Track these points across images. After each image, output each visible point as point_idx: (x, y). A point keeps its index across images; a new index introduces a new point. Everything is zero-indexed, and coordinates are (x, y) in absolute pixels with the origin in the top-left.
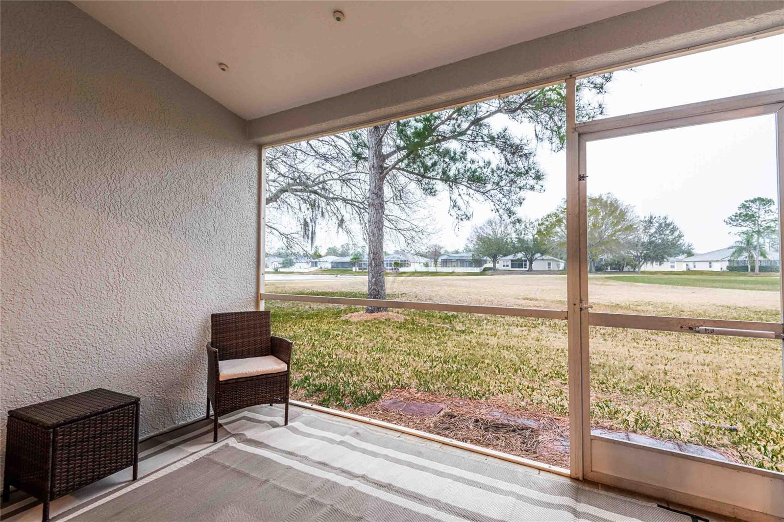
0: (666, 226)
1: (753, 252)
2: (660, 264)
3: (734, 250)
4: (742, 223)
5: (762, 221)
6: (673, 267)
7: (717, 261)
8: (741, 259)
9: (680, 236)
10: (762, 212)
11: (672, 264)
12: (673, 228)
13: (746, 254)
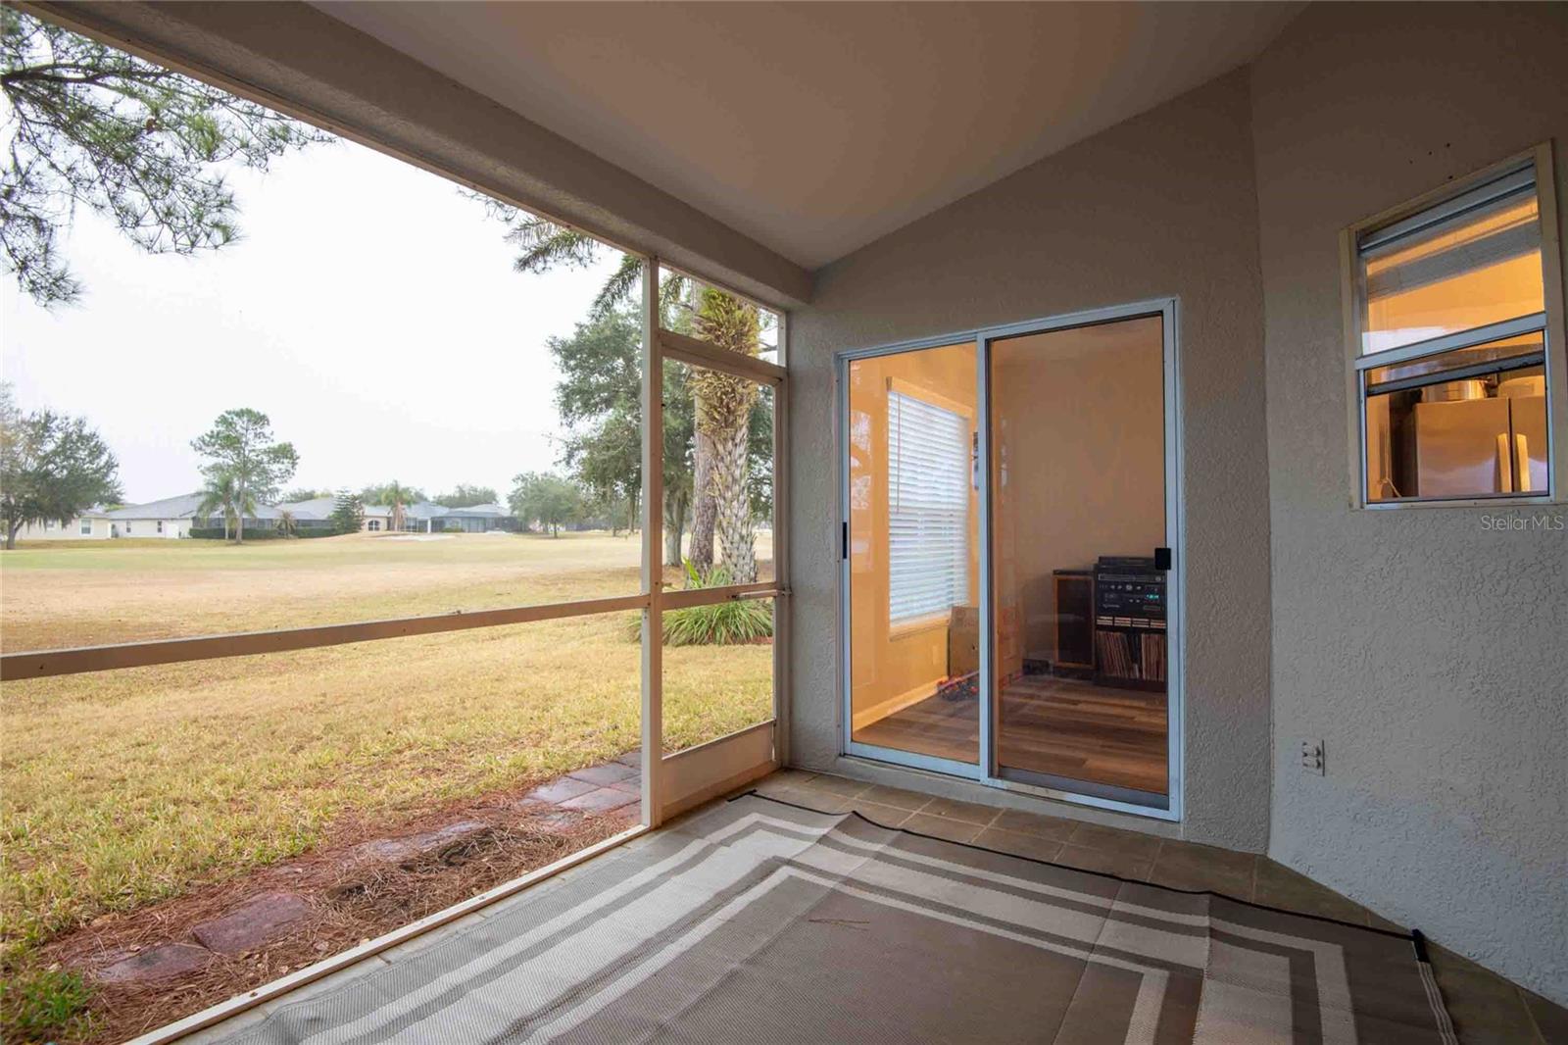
0: (79, 441)
1: (234, 505)
2: (64, 526)
3: (202, 499)
4: (221, 452)
5: (250, 451)
6: (86, 530)
7: (172, 519)
8: (216, 514)
9: (110, 466)
10: (251, 435)
11: (86, 525)
12: (95, 446)
13: (223, 507)
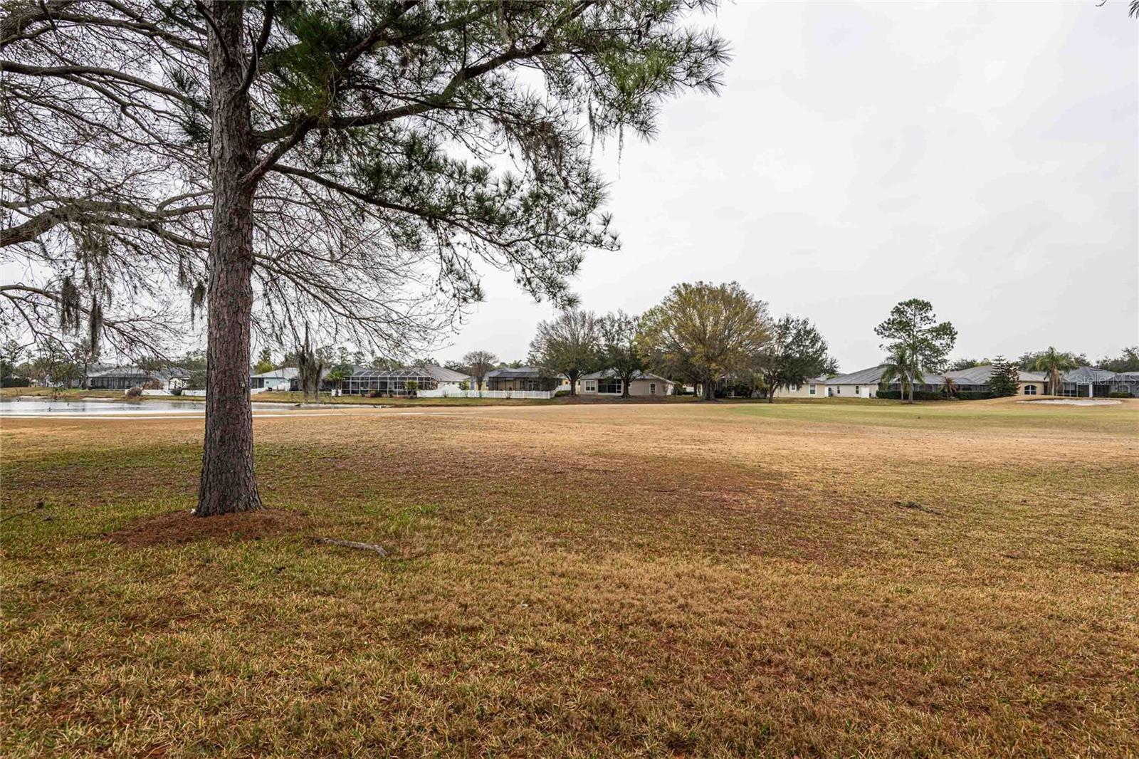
0: (806, 334)
1: (907, 373)
2: (798, 389)
3: (885, 369)
4: (896, 334)
5: (917, 332)
6: (813, 392)
7: (865, 384)
8: (894, 381)
9: (823, 349)
10: (918, 319)
11: (813, 389)
12: (814, 337)
13: (899, 376)
